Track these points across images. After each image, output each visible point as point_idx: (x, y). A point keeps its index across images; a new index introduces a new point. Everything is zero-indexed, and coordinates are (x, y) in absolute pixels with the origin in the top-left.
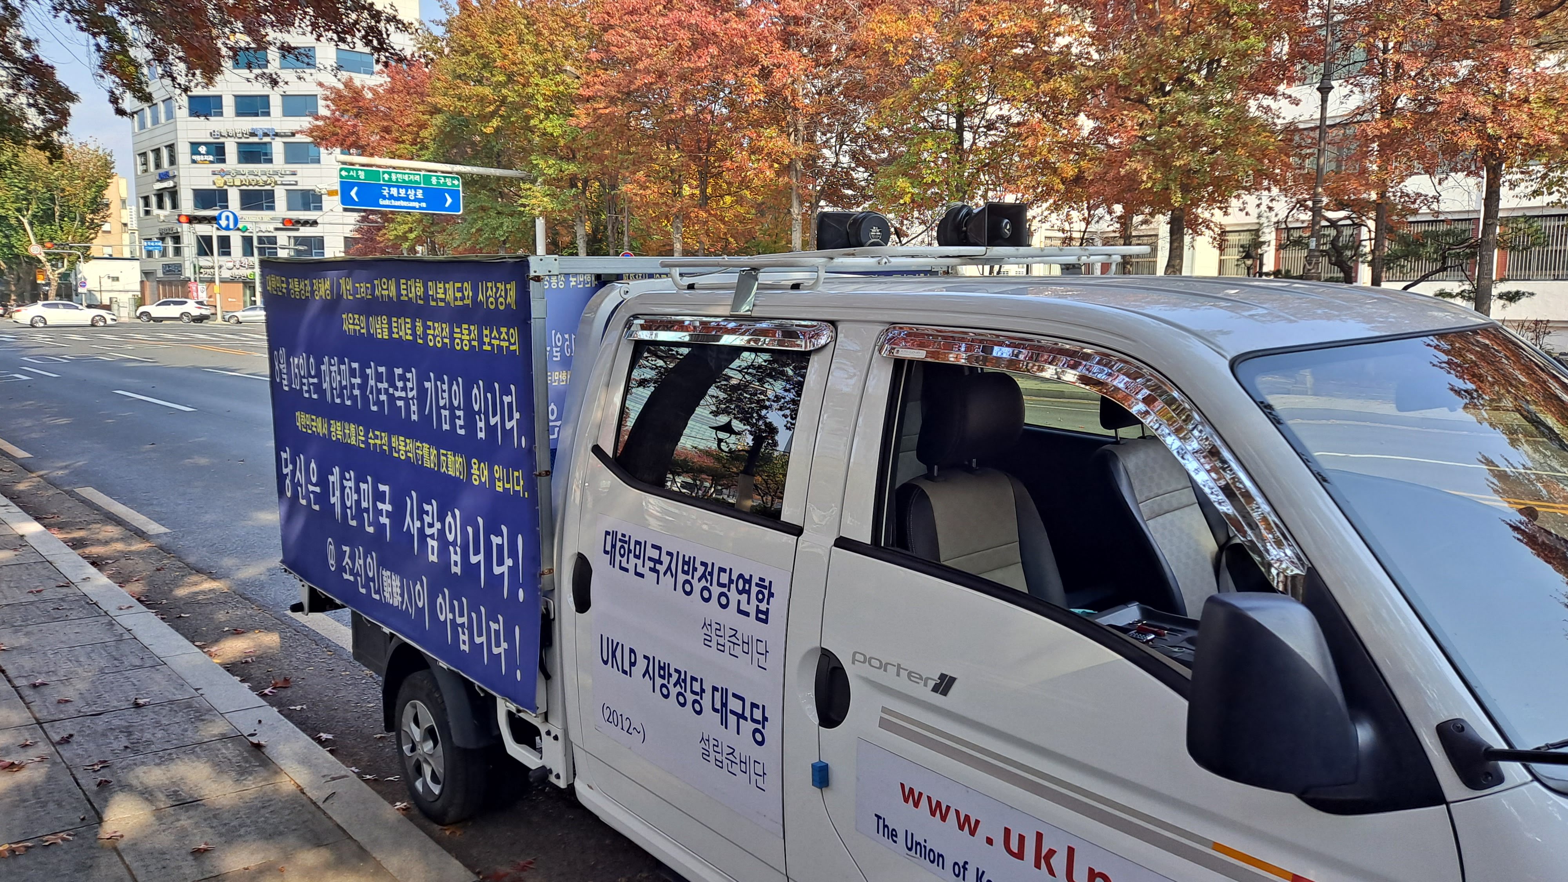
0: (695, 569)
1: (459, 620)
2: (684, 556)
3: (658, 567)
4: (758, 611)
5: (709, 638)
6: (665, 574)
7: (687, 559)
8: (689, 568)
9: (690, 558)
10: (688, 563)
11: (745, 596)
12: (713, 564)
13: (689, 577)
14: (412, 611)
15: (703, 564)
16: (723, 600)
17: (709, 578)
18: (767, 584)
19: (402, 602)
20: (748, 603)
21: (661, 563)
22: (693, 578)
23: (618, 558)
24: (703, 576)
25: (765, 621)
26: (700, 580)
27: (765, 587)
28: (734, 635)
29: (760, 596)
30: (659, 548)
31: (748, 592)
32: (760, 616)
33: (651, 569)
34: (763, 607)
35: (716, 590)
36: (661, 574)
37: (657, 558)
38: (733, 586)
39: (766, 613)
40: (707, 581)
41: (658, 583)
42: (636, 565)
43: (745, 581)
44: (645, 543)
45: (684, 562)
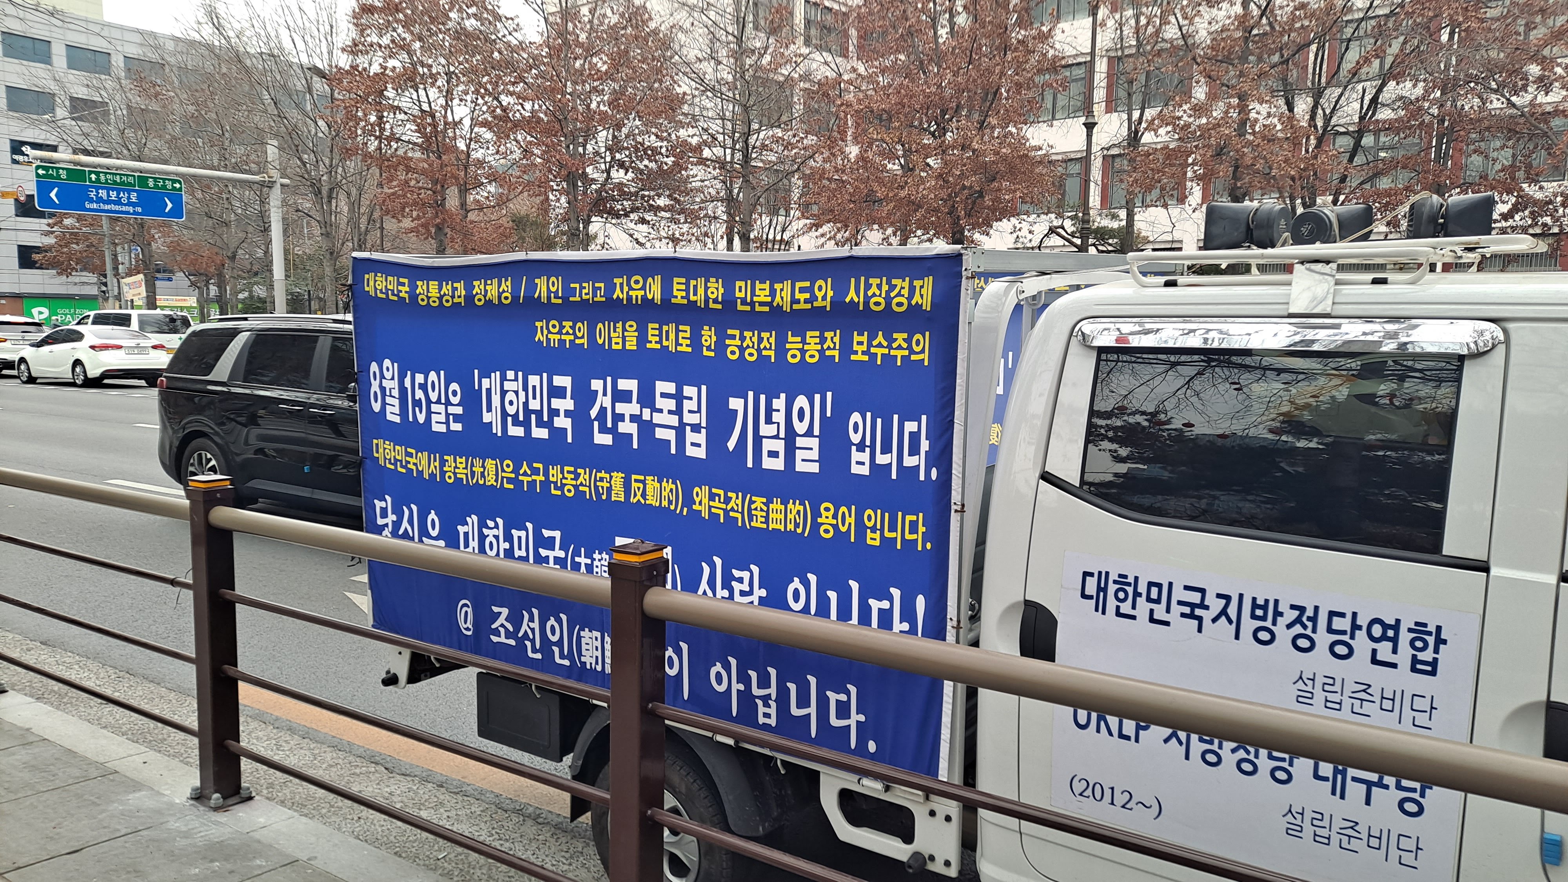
0: (1278, 614)
2: (1254, 599)
3: (1198, 612)
4: (1415, 660)
5: (1309, 695)
6: (1214, 620)
7: (1260, 602)
8: (1266, 613)
9: (1267, 601)
10: (1265, 607)
11: (1390, 645)
12: (1316, 608)
13: (1268, 624)
15: (1293, 607)
16: (1341, 650)
17: (1309, 624)
18: (1432, 628)
20: (1395, 651)
21: (1207, 608)
22: (1274, 623)
23: (1112, 603)
24: (1298, 621)
25: (1433, 673)
26: (1289, 626)
27: (1429, 633)
28: (1364, 691)
29: (1419, 644)
30: (1202, 591)
31: (1395, 640)
32: (1419, 666)
33: (1183, 615)
34: (1427, 655)
35: (1323, 639)
36: (1207, 622)
37: (1198, 602)
38: (1361, 635)
39: (1434, 663)
40: (1305, 627)
41: (1200, 630)
42: (1152, 611)
43: (1385, 626)
44: (1170, 584)
45: (1255, 605)
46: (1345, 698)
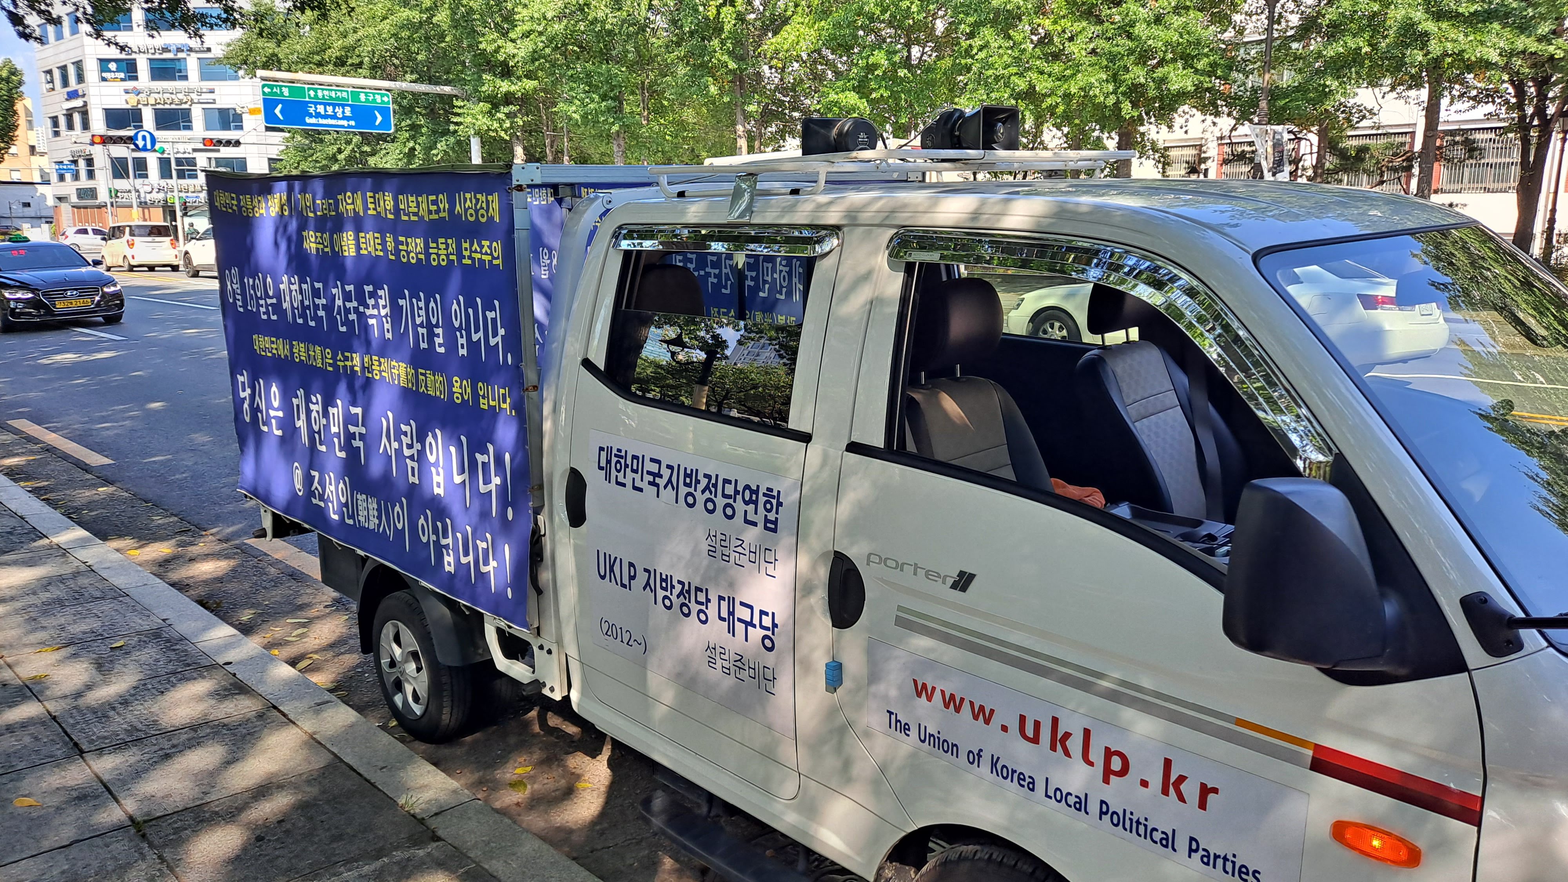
0: (698, 482)
1: (444, 542)
2: (686, 469)
3: (658, 480)
4: (767, 521)
5: (713, 549)
6: (665, 487)
7: (689, 472)
8: (691, 481)
9: (692, 470)
10: (690, 476)
11: (752, 506)
12: (717, 476)
13: (692, 490)
14: (390, 533)
15: (706, 476)
16: (729, 511)
17: (713, 490)
18: (775, 493)
19: (379, 525)
20: (756, 513)
21: (661, 476)
22: (695, 491)
23: (614, 473)
24: (707, 488)
25: (775, 531)
26: (703, 492)
27: (773, 497)
28: (741, 545)
29: (768, 506)
30: (658, 462)
31: (756, 503)
32: (769, 525)
33: (650, 483)
34: (772, 516)
35: (721, 502)
36: (662, 488)
37: (657, 472)
38: (739, 497)
39: (775, 522)
40: (711, 493)
41: (658, 496)
42: (634, 479)
43: (752, 492)
44: (643, 456)
45: (686, 475)
46: (731, 552)
